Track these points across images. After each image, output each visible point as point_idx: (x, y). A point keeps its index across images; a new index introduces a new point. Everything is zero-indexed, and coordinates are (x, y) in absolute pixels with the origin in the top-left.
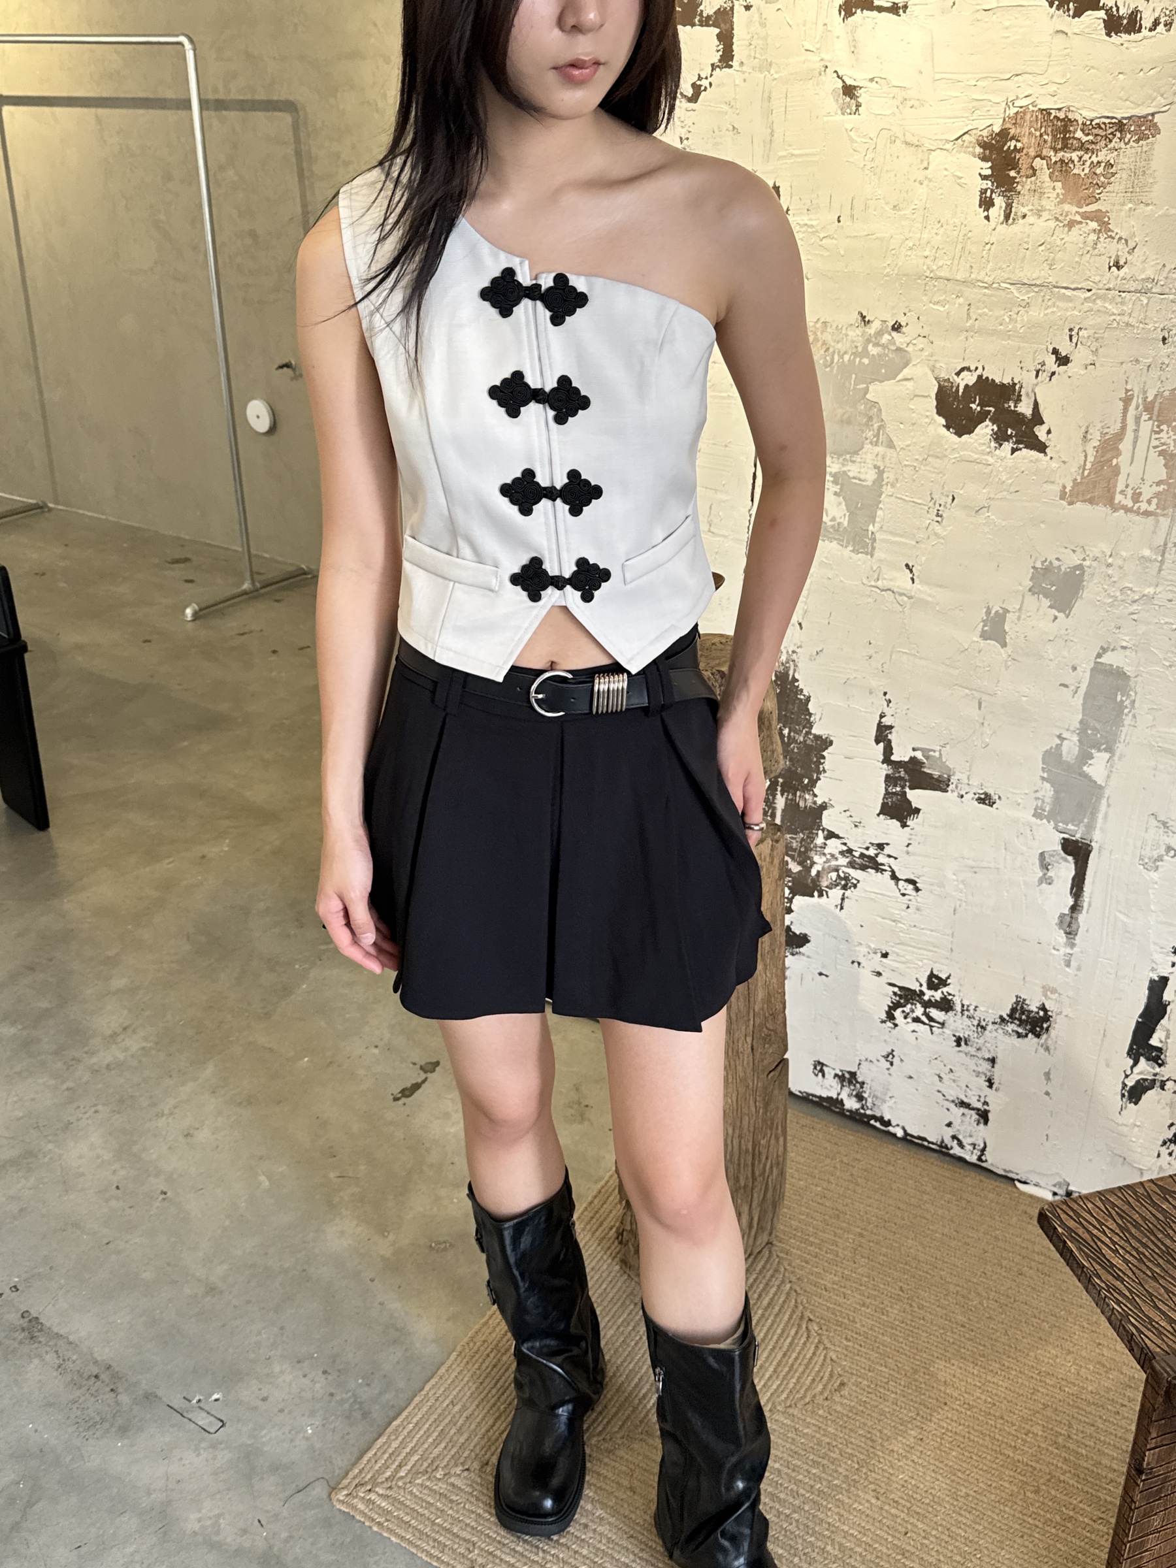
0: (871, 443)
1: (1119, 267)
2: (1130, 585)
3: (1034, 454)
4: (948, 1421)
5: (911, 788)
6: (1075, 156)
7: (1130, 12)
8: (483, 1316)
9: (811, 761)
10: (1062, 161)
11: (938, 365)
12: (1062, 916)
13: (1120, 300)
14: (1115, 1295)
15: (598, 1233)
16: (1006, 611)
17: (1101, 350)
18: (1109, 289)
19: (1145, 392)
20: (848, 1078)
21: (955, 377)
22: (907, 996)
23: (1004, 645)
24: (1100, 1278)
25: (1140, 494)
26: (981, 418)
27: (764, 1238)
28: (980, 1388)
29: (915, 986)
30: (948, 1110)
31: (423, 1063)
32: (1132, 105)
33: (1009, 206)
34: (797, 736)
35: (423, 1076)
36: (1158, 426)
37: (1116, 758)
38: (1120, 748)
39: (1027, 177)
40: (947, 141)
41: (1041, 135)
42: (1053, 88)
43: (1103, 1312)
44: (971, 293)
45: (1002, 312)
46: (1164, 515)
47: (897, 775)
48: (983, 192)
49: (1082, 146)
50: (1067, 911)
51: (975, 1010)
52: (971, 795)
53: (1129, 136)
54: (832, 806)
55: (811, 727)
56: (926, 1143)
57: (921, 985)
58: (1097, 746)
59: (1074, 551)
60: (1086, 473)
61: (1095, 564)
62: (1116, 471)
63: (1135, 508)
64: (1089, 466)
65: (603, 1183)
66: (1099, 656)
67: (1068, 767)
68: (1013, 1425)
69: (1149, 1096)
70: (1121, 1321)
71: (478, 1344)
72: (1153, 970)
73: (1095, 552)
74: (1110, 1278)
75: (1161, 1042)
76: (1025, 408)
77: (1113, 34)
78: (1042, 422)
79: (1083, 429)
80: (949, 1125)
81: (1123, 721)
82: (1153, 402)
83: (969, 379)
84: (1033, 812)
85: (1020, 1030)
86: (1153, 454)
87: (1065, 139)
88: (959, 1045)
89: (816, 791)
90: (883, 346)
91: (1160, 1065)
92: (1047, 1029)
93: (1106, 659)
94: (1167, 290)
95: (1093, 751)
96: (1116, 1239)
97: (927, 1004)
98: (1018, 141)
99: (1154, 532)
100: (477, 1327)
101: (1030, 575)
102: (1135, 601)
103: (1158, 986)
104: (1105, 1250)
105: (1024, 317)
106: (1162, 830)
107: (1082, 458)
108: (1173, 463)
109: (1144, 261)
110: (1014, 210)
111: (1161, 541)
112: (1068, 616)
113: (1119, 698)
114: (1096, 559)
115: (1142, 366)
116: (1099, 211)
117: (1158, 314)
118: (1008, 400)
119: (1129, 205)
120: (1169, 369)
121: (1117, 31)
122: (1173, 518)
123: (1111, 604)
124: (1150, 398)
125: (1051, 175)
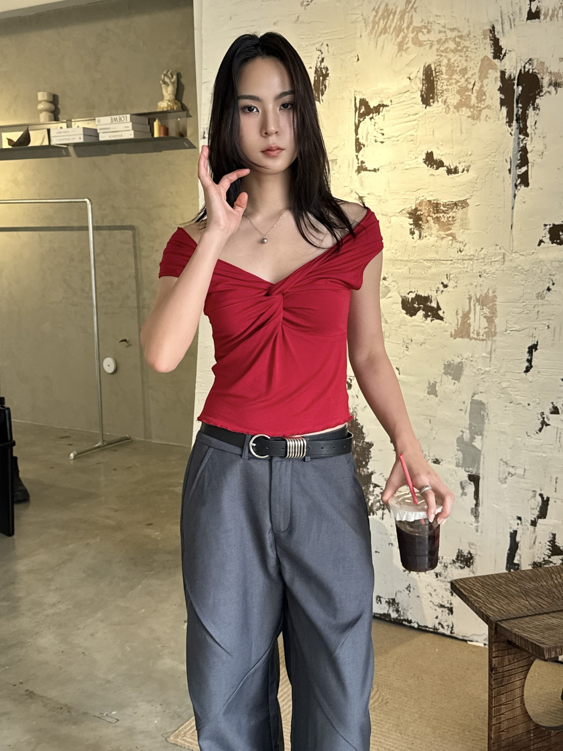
1: (461, 252)
2: (480, 367)
3: (439, 321)
4: (433, 712)
6: (441, 215)
7: (455, 167)
9: (365, 453)
10: (437, 217)
11: (401, 291)
12: (472, 509)
13: (462, 263)
14: (476, 602)
16: (436, 382)
17: (459, 282)
18: (458, 260)
19: (476, 295)
20: (392, 602)
21: (407, 295)
23: (437, 396)
24: (470, 598)
25: (479, 333)
26: (419, 309)
30: (436, 610)
32: (459, 197)
33: (420, 234)
34: (359, 444)
36: (482, 307)
37: (484, 438)
38: (485, 433)
39: (426, 223)
40: (397, 213)
41: (429, 209)
42: (431, 193)
44: (410, 265)
45: (421, 270)
46: (489, 340)
48: (411, 229)
49: (443, 212)
50: (473, 506)
51: (442, 559)
52: (430, 461)
53: (459, 207)
54: (375, 473)
55: (364, 439)
56: (427, 629)
58: (476, 433)
59: (458, 357)
60: (459, 327)
61: (466, 361)
62: (469, 325)
63: (478, 338)
64: (459, 324)
66: (473, 397)
67: (466, 444)
72: (511, 528)
73: (465, 356)
74: (475, 598)
75: (518, 561)
76: (434, 305)
77: (449, 174)
78: (440, 309)
79: (456, 311)
80: (437, 618)
81: (484, 422)
82: (479, 299)
83: (412, 295)
84: (455, 464)
85: (462, 565)
86: (482, 318)
87: (437, 210)
88: (437, 577)
89: (368, 467)
92: (472, 563)
93: (475, 398)
94: (478, 258)
95: (475, 436)
98: (421, 211)
99: (486, 347)
101: (443, 367)
102: (483, 374)
103: (514, 535)
105: (430, 272)
106: (505, 466)
107: (457, 321)
108: (490, 320)
109: (470, 249)
110: (422, 235)
111: (489, 350)
112: (459, 382)
113: (482, 413)
114: (466, 359)
115: (474, 286)
116: (452, 233)
117: (477, 267)
118: (427, 302)
119: (462, 230)
120: (483, 286)
121: (451, 174)
122: (492, 340)
123: (474, 376)
124: (478, 297)
125: (434, 222)
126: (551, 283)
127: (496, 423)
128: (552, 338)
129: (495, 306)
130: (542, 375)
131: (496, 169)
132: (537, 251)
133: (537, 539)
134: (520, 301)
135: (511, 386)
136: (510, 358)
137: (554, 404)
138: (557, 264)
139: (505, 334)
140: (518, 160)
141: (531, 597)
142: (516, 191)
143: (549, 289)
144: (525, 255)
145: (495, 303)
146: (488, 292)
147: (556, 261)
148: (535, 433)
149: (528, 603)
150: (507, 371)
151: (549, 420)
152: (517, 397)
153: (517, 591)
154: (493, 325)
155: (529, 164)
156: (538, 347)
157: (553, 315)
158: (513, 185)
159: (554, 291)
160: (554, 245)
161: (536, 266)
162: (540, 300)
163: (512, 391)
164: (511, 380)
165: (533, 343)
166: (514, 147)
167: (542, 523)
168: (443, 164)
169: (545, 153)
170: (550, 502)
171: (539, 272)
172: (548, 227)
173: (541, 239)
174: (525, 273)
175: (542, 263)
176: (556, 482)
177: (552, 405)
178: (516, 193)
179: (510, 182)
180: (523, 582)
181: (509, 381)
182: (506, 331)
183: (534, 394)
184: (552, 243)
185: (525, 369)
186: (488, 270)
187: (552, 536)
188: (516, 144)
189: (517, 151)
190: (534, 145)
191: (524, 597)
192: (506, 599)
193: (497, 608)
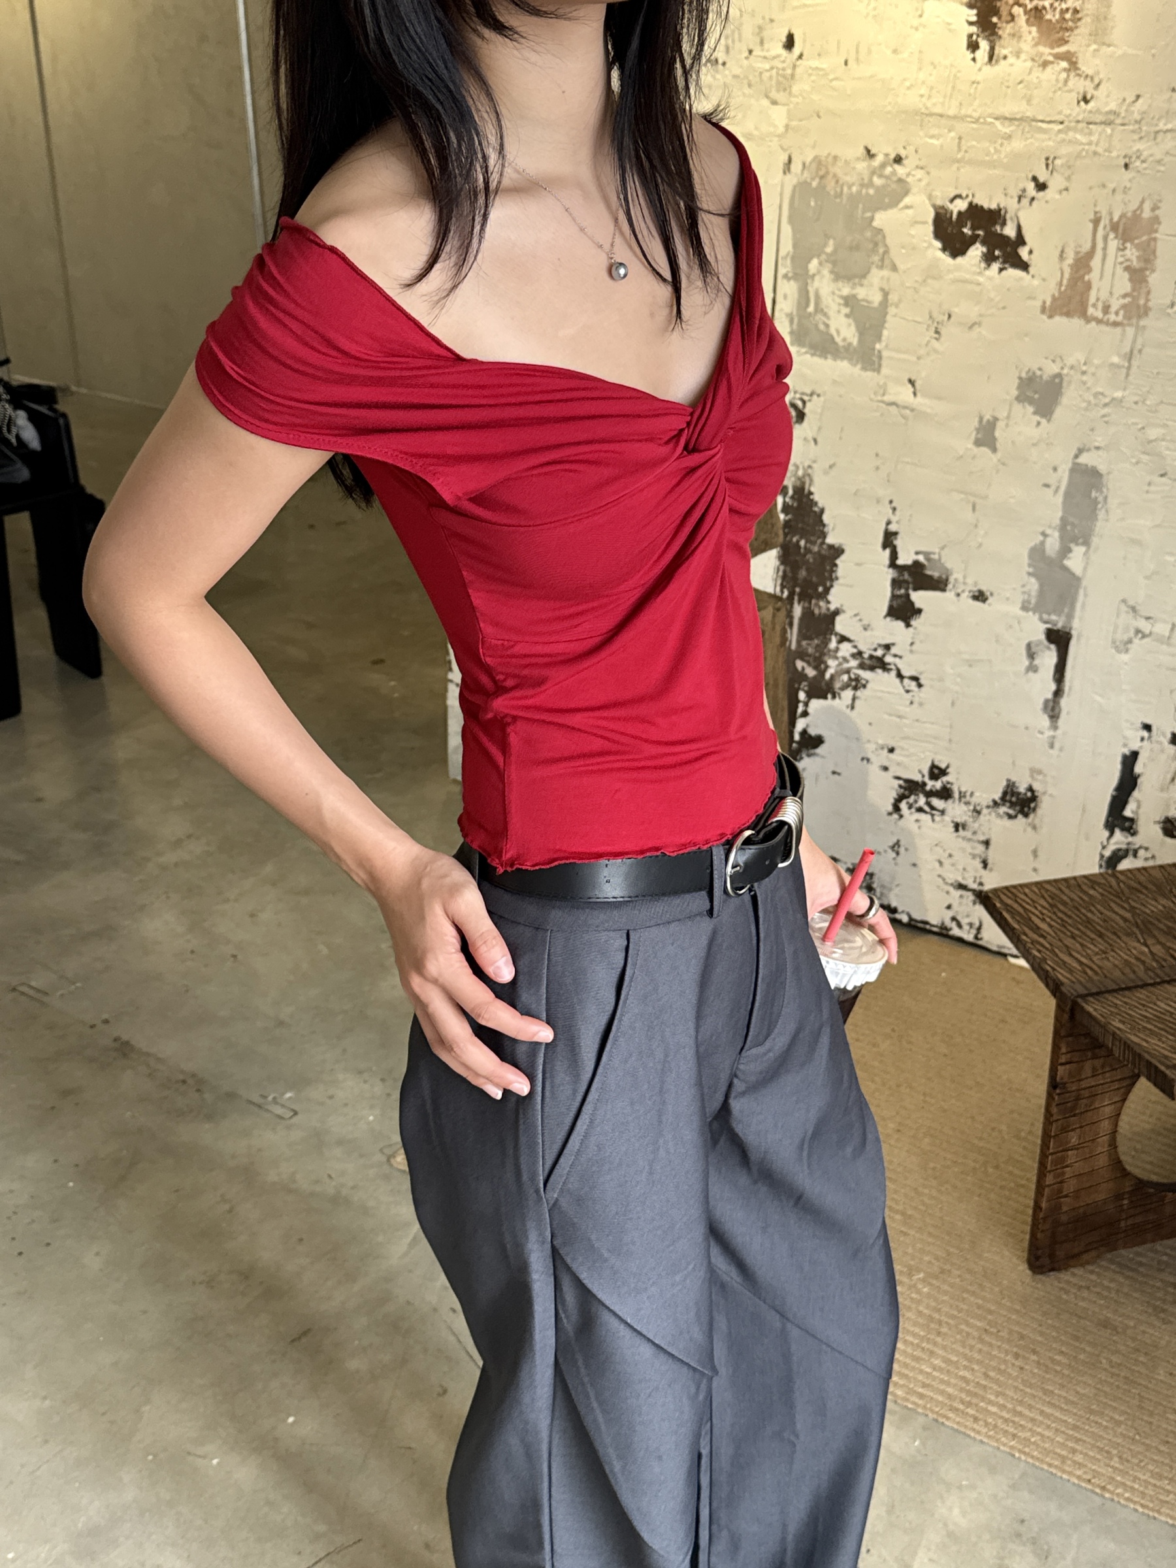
0: (877, 267)
1: (1086, 101)
2: (1100, 390)
3: (1018, 272)
5: (915, 589)
9: (824, 568)
10: (1038, 9)
11: (934, 193)
12: (1046, 702)
13: (1086, 131)
14: (1037, 946)
16: (996, 419)
17: (1073, 177)
18: (1078, 121)
19: (1111, 214)
21: (949, 204)
22: (911, 788)
23: (995, 450)
25: (1109, 306)
26: (972, 240)
29: (917, 778)
30: (948, 893)
33: (992, 49)
34: (812, 547)
36: (1123, 244)
37: (1091, 550)
38: (1095, 540)
39: (1008, 22)
44: (962, 127)
45: (987, 144)
46: (1129, 325)
47: (901, 578)
48: (970, 36)
50: (1050, 696)
51: (971, 796)
52: (966, 593)
54: (844, 611)
55: (825, 537)
56: (928, 927)
57: (923, 776)
58: (1075, 540)
59: (1054, 361)
60: (1063, 288)
61: (1072, 372)
62: (1088, 286)
63: (1105, 319)
66: (1076, 456)
67: (1050, 562)
70: (1040, 964)
72: (1125, 745)
73: (1070, 361)
74: (1036, 936)
75: (1133, 812)
76: (1010, 231)
78: (1025, 244)
79: (1060, 249)
80: (949, 907)
81: (1096, 515)
82: (1118, 223)
83: (961, 206)
84: (1020, 605)
85: (1011, 812)
86: (1120, 269)
88: (957, 831)
89: (829, 598)
90: (887, 178)
91: (1132, 835)
92: (1034, 810)
93: (1084, 459)
94: (1126, 121)
95: (1072, 545)
97: (930, 794)
99: (1122, 341)
101: (1016, 385)
102: (1106, 405)
103: (1131, 759)
105: (1008, 148)
106: (1131, 615)
107: (1059, 275)
108: (1138, 276)
109: (1108, 96)
110: (996, 52)
111: (1128, 349)
112: (1049, 421)
113: (1094, 494)
114: (1072, 367)
115: (1108, 190)
116: (1068, 52)
117: (1121, 143)
118: (995, 224)
119: (1094, 47)
120: (1131, 192)
122: (1137, 327)
123: (1086, 409)
124: (1116, 219)
125: (1027, 21)
127: (1123, 519)
129: (1152, 243)
139: (1169, 314)
141: (1154, 937)
145: (1154, 235)
146: (1141, 207)
149: (1146, 950)
150: (1162, 402)
153: (1125, 920)
154: (1144, 290)
163: (1168, 449)
164: (1170, 423)
180: (1142, 896)
181: (1165, 426)
182: (1172, 305)
186: (1145, 154)
191: (1140, 936)
192: (1100, 940)
193: (1081, 963)
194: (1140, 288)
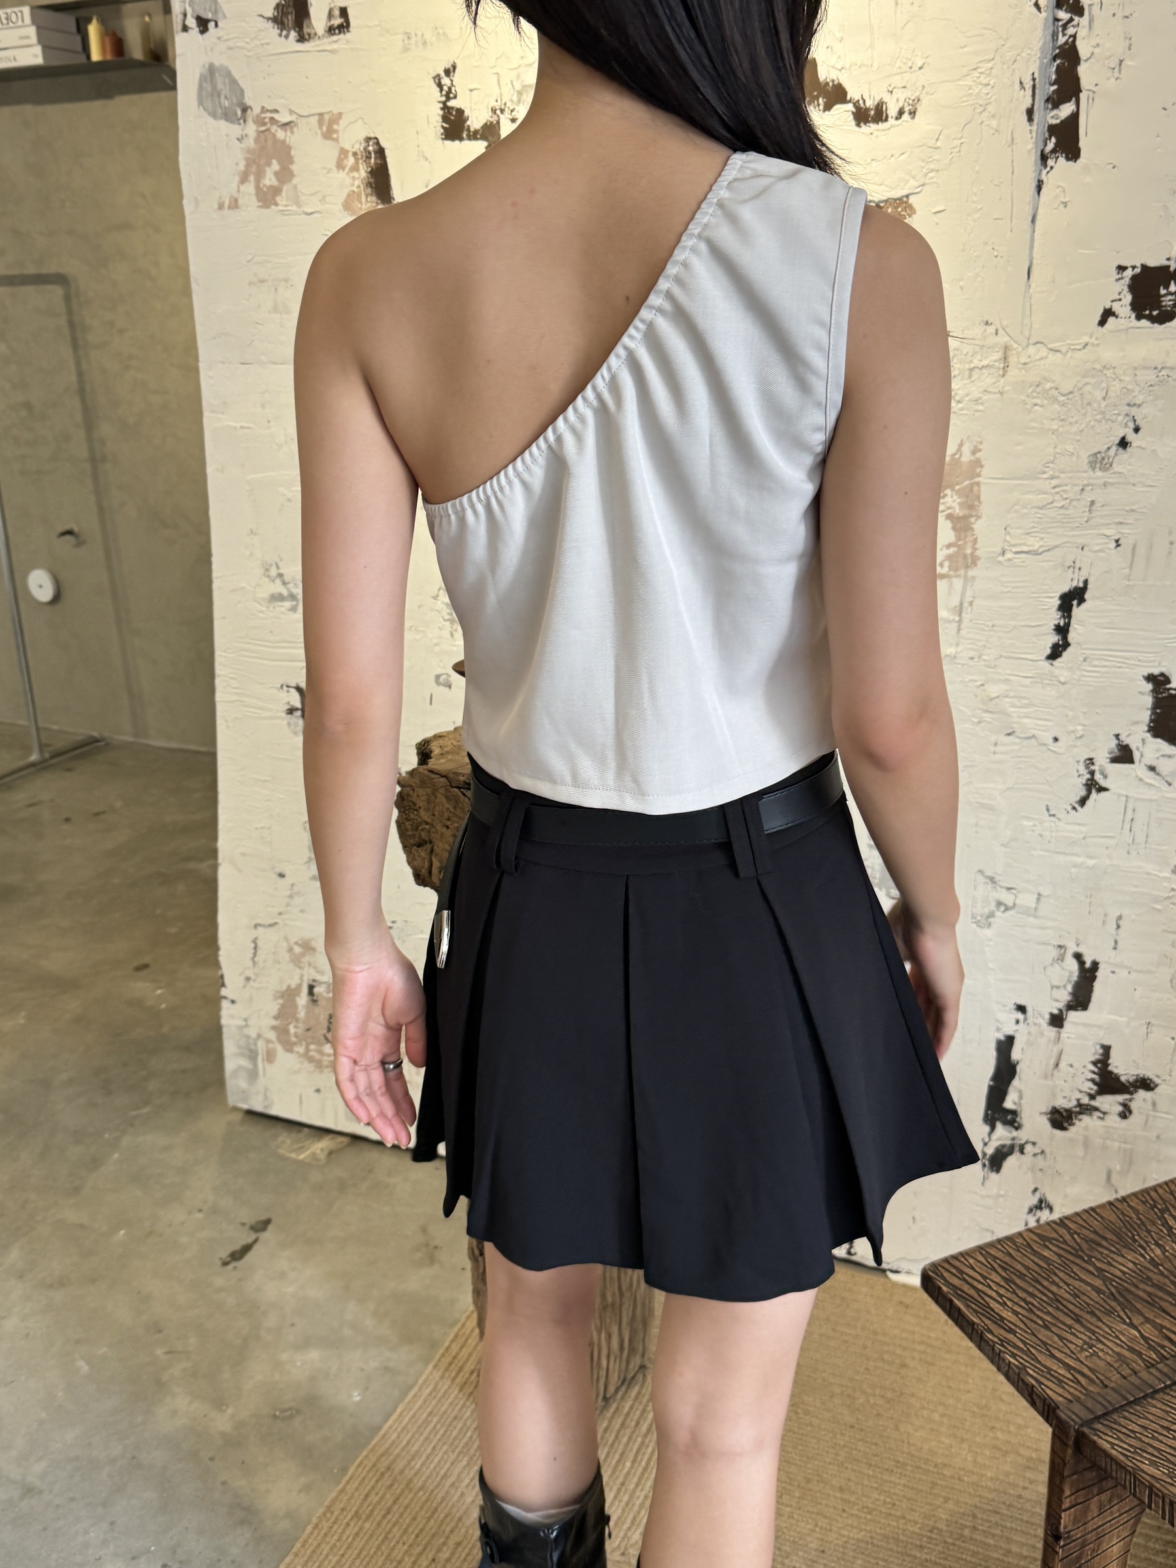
4: (849, 1528)
7: (876, 103)
8: (339, 1483)
14: (1010, 1348)
15: (458, 1380)
24: (991, 1332)
27: (636, 1361)
28: (877, 1489)
31: (253, 1222)
32: (888, 189)
35: (253, 1236)
43: (999, 1369)
46: (957, 576)
65: (459, 1326)
68: (916, 1523)
69: (1011, 1162)
70: (1019, 1375)
71: (336, 1513)
72: (998, 1029)
74: (1002, 1332)
75: (1015, 1103)
77: (862, 124)
91: (1017, 1128)
96: (1002, 1291)
99: (950, 593)
100: (333, 1494)
103: (1005, 1046)
104: (993, 1304)
106: (990, 886)
108: (961, 523)
111: (958, 604)
121: (866, 122)
122: (966, 576)
126: (1132, 425)
127: (970, 783)
128: (1127, 571)
129: (976, 488)
130: (1095, 666)
131: (991, 108)
132: (1097, 339)
133: (1063, 1057)
134: (1045, 476)
135: (1012, 694)
136: (1014, 623)
137: (1122, 738)
138: (1151, 376)
139: (1000, 562)
140: (1052, 85)
141: (1139, 1311)
142: (1044, 172)
143: (1123, 444)
144: (1064, 350)
145: (977, 480)
146: (957, 449)
147: (1145, 368)
148: (1069, 808)
150: (1001, 656)
151: (1105, 777)
152: (1026, 720)
153: (1098, 1290)
154: (970, 538)
155: (1083, 96)
156: (1086, 596)
157: (1133, 510)
158: (1036, 152)
159: (1139, 447)
160: (1144, 323)
161: (1093, 381)
162: (1099, 473)
163: (1013, 706)
164: (1011, 678)
165: (1075, 584)
166: (1045, 43)
167: (1076, 1020)
168: (844, 93)
169: (1127, 62)
170: (1099, 974)
171: (1099, 398)
172: (1129, 273)
173: (1108, 307)
174: (1062, 398)
175: (1109, 373)
176: (1118, 927)
177: (1114, 742)
178: (1043, 177)
179: (1030, 146)
180: (1104, 1251)
181: (1007, 681)
182: (1004, 553)
183: (1070, 713)
184: (1139, 318)
185: (1048, 651)
187: (1101, 1051)
188: (1049, 37)
189: (1049, 57)
190: (1098, 40)
191: (1122, 1314)
192: (1077, 1326)
193: (1068, 1367)
194: (966, 537)
